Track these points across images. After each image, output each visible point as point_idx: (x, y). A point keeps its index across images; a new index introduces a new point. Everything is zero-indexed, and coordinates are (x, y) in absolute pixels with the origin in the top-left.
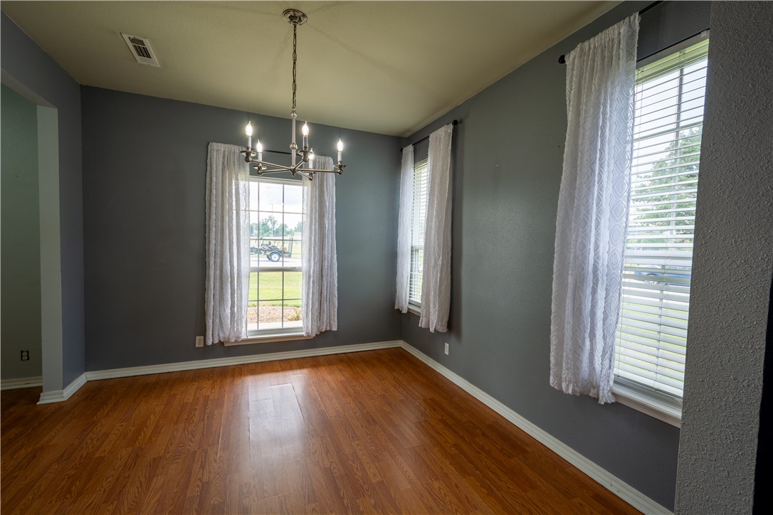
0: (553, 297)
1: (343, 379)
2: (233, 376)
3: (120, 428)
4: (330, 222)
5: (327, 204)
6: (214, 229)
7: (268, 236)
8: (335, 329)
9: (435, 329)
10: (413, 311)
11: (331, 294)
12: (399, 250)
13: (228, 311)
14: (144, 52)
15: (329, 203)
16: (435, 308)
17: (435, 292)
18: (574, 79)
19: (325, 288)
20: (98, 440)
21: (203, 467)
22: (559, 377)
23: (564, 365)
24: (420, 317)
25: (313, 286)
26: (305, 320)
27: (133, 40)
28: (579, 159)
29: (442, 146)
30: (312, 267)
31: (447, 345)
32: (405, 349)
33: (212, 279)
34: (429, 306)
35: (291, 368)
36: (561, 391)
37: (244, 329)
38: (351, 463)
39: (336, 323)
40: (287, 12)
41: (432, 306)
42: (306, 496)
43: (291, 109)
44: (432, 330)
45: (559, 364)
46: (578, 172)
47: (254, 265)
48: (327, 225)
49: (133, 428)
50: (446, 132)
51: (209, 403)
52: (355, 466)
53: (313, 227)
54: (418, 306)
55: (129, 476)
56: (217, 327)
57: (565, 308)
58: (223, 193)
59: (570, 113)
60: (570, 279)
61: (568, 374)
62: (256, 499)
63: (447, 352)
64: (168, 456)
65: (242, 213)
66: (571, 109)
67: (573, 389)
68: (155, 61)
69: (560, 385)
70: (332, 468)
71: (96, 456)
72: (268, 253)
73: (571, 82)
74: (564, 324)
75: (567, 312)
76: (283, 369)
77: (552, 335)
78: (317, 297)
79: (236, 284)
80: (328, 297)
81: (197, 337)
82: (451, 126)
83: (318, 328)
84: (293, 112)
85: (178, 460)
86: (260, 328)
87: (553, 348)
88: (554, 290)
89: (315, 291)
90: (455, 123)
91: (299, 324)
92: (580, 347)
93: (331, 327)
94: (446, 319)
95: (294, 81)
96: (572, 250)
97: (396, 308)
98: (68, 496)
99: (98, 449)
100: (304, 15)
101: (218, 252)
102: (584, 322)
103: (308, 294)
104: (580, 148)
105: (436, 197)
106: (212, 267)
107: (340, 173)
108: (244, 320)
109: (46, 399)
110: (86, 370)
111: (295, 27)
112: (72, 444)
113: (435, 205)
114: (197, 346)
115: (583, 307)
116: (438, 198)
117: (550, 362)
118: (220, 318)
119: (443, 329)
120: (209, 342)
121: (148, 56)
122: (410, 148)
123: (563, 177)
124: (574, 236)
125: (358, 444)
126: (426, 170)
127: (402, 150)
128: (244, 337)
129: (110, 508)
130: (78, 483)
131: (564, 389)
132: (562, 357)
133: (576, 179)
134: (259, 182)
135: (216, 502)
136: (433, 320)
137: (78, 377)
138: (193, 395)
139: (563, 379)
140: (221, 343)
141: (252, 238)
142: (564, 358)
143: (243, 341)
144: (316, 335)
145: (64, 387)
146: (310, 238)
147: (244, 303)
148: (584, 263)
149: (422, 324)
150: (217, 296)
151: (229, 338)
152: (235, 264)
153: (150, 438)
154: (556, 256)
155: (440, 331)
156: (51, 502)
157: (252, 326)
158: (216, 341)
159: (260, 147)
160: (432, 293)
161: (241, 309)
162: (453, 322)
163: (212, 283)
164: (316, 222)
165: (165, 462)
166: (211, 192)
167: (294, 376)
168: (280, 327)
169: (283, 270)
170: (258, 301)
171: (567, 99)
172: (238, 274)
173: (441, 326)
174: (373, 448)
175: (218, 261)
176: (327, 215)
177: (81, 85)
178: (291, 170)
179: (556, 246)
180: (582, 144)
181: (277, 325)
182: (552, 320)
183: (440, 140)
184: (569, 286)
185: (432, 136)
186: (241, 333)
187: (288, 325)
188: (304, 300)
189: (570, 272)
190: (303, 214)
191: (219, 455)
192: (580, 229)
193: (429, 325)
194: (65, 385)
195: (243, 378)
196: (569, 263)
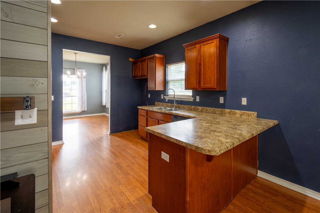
11: (85, 102)
12: (103, 91)
15: (84, 80)
25: (80, 100)
26: (78, 108)
30: (80, 96)
39: (86, 108)
83: (82, 110)
97: (102, 105)
127: (103, 67)
169: (72, 96)
188: (78, 103)
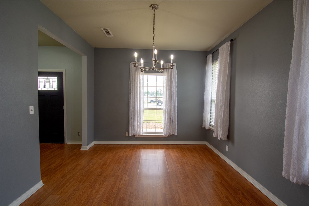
0: (285, 127)
1: (178, 156)
2: (137, 148)
3: (99, 162)
4: (175, 90)
5: (173, 83)
6: (132, 94)
7: (159, 96)
8: (176, 134)
9: (221, 138)
10: (211, 129)
11: (174, 119)
12: (205, 101)
13: (136, 124)
14: (108, 33)
15: (174, 82)
16: (221, 128)
17: (221, 121)
18: (298, 6)
19: (172, 117)
20: (93, 165)
21: (120, 182)
22: (288, 172)
23: (291, 166)
24: (213, 131)
25: (167, 116)
26: (164, 130)
27: (104, 29)
28: (302, 49)
29: (225, 52)
30: (167, 108)
31: (227, 147)
32: (208, 146)
33: (131, 112)
34: (218, 127)
35: (158, 148)
36: (289, 180)
37: (142, 131)
38: (175, 194)
39: (177, 132)
40: (151, 5)
41: (219, 127)
42: (154, 203)
43: (153, 44)
44: (219, 139)
45: (288, 165)
46: (302, 56)
47: (145, 107)
48: (173, 91)
49: (103, 163)
50: (227, 45)
51: (127, 157)
52: (176, 196)
53: (168, 92)
54: (213, 126)
55: (98, 179)
56: (132, 130)
57: (293, 134)
58: (135, 80)
59: (296, 24)
60: (297, 118)
61: (294, 171)
62: (135, 200)
63: (227, 150)
64: (111, 175)
65: (141, 87)
66: (296, 22)
67: (296, 181)
68: (112, 35)
69: (289, 177)
70: (166, 194)
71: (91, 170)
72: (157, 103)
73: (296, 8)
74: (292, 143)
75: (294, 136)
76: (155, 148)
77: (284, 149)
78: (169, 120)
79: (139, 114)
80: (173, 120)
81: (126, 133)
82: (230, 42)
83: (169, 133)
84: (153, 45)
85: (113, 177)
86: (148, 131)
87: (285, 156)
88: (286, 123)
89: (168, 118)
90: (232, 40)
91: (162, 131)
92: (303, 157)
93: (174, 133)
94: (226, 134)
95: (154, 33)
96: (298, 101)
97: (203, 127)
98: (81, 182)
99: (92, 168)
100: (158, 6)
101: (133, 102)
102: (305, 143)
103: (165, 119)
104: (303, 43)
105: (222, 76)
106: (131, 107)
107: (172, 69)
108: (141, 128)
109: (83, 148)
110: (94, 140)
111: (154, 11)
112: (86, 165)
113: (221, 80)
114: (126, 136)
115: (305, 134)
116: (222, 77)
117: (283, 163)
118: (134, 126)
119: (225, 138)
120: (130, 135)
121: (110, 34)
122: (211, 55)
123: (292, 60)
124: (299, 93)
125: (179, 186)
126: (217, 65)
127: (207, 57)
128: (141, 134)
129: (91, 189)
130: (84, 178)
131: (291, 179)
132: (291, 161)
133: (301, 61)
134: (148, 75)
135: (121, 197)
136: (220, 134)
137: (92, 142)
138: (122, 154)
139: (290, 174)
140: (134, 136)
141: (145, 96)
142: (292, 162)
143: (141, 135)
144: (168, 136)
145: (87, 145)
146: (166, 97)
147: (142, 121)
148: (306, 109)
149: (214, 135)
150: (133, 118)
151: (136, 134)
152: (139, 106)
153: (107, 167)
154: (287, 104)
155: (223, 139)
156: (77, 183)
157: (145, 130)
158: (132, 135)
159: (142, 61)
160: (219, 121)
161: (141, 124)
162: (230, 136)
163: (131, 113)
164: (168, 89)
165: (109, 177)
166: (131, 80)
167: (159, 152)
168: (155, 131)
169: (156, 109)
170: (147, 121)
171: (294, 17)
172: (139, 110)
173: (224, 137)
174: (185, 189)
175: (133, 105)
176: (173, 87)
177: (94, 48)
178: (152, 69)
179: (287, 99)
180: (304, 40)
181: (153, 130)
182: (285, 140)
183: (224, 50)
184: (296, 122)
185: (220, 49)
186: (140, 132)
187: (158, 131)
188: (164, 122)
189: (297, 114)
190: (164, 87)
191: (126, 179)
192: (304, 89)
193: (218, 136)
194: (88, 145)
195: (140, 150)
196: (296, 109)
